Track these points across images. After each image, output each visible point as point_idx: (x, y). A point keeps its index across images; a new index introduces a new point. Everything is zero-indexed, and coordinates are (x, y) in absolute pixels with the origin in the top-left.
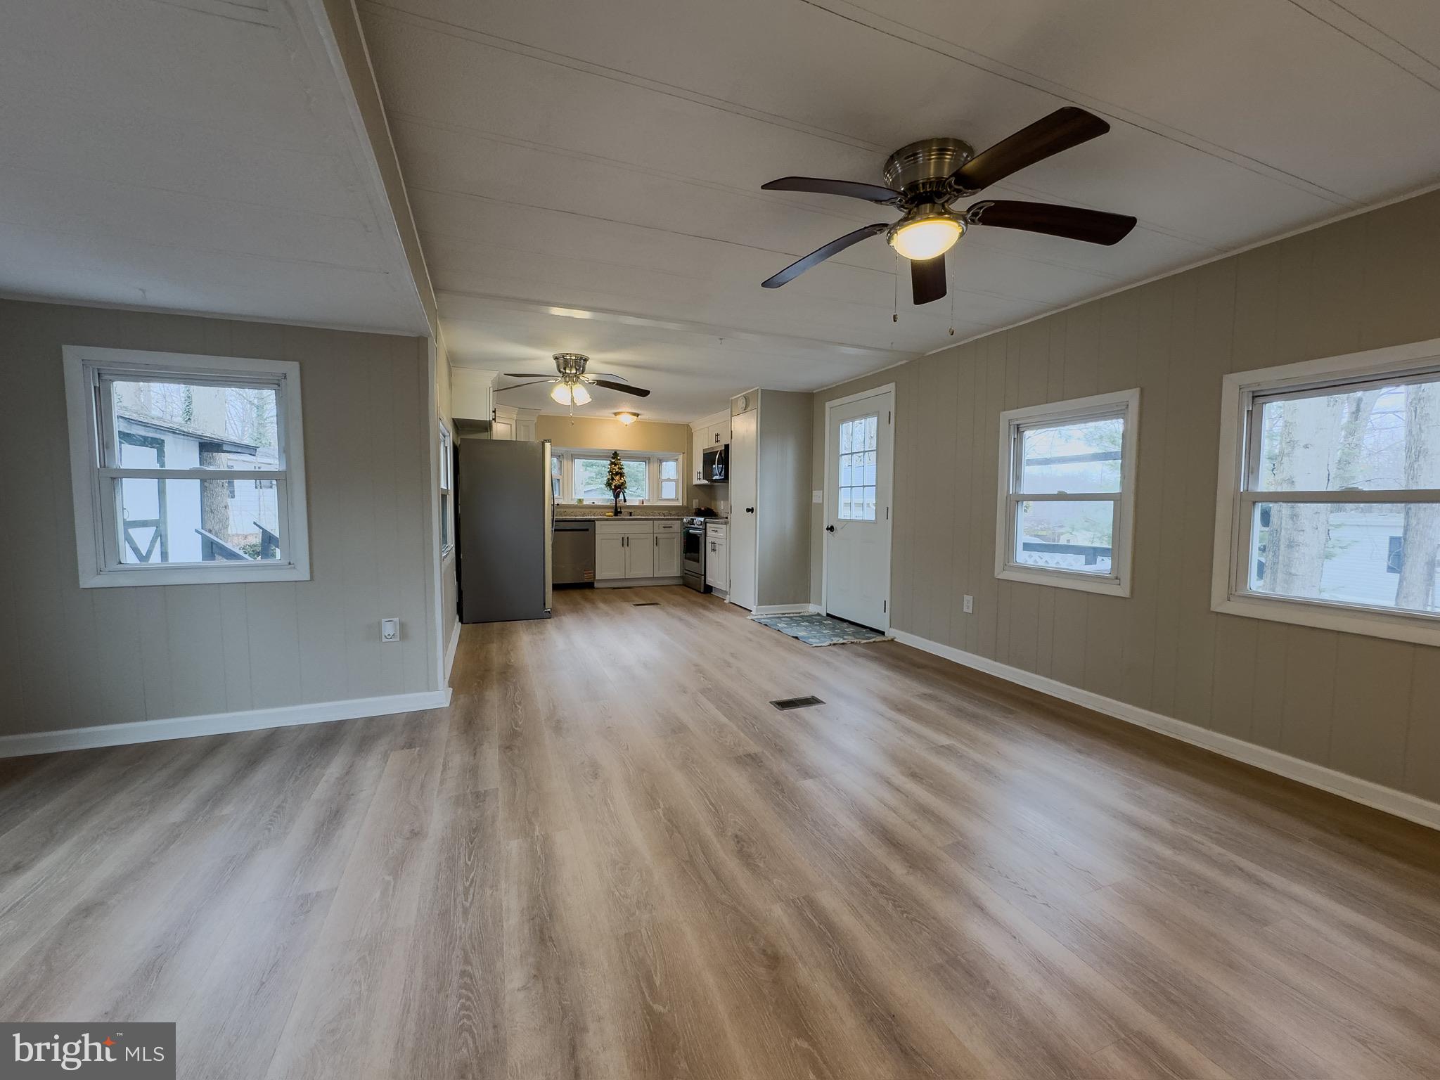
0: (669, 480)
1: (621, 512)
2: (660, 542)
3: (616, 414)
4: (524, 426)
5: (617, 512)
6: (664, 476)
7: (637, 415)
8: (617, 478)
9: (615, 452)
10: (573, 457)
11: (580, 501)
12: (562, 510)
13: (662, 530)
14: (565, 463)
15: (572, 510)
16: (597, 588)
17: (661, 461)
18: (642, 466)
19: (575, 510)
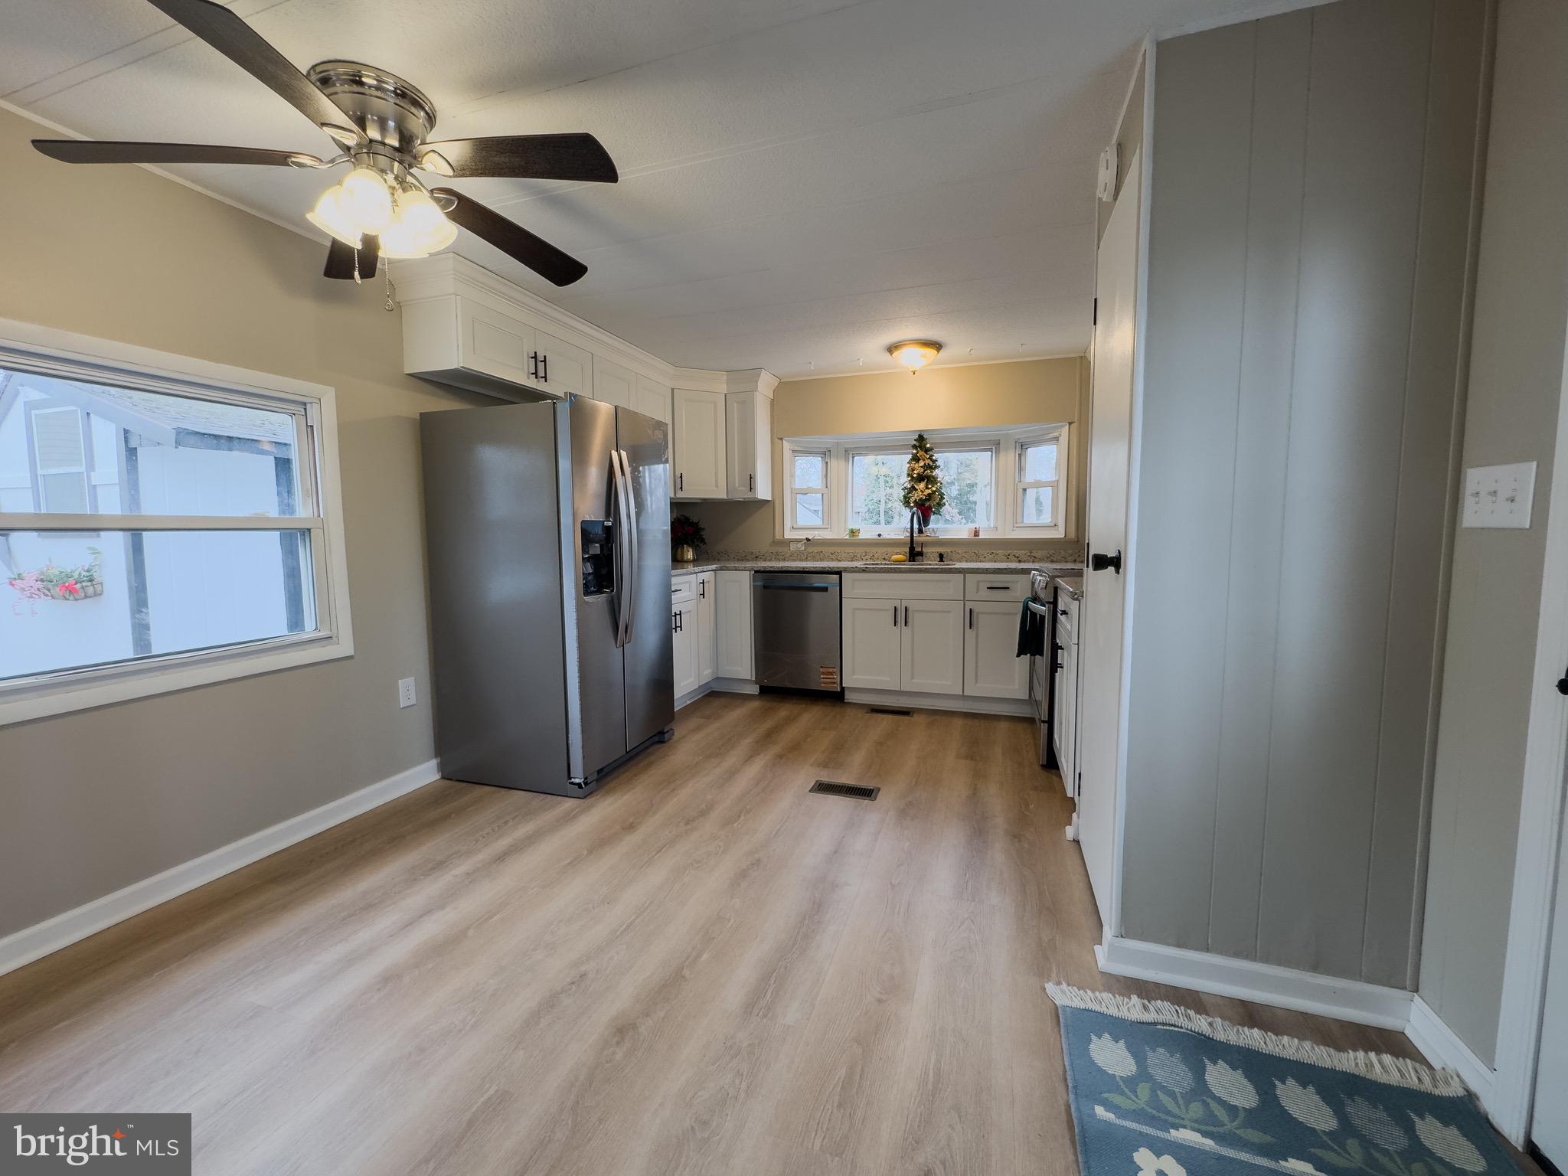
0: (1038, 484)
1: (921, 554)
2: (982, 621)
3: (891, 349)
4: (738, 403)
5: (914, 554)
6: (1029, 477)
7: (937, 346)
8: (922, 485)
9: (921, 438)
10: (849, 452)
11: (853, 532)
12: (816, 549)
13: (985, 594)
14: (834, 463)
15: (832, 549)
16: (850, 703)
17: (1023, 446)
18: (982, 461)
19: (838, 549)
